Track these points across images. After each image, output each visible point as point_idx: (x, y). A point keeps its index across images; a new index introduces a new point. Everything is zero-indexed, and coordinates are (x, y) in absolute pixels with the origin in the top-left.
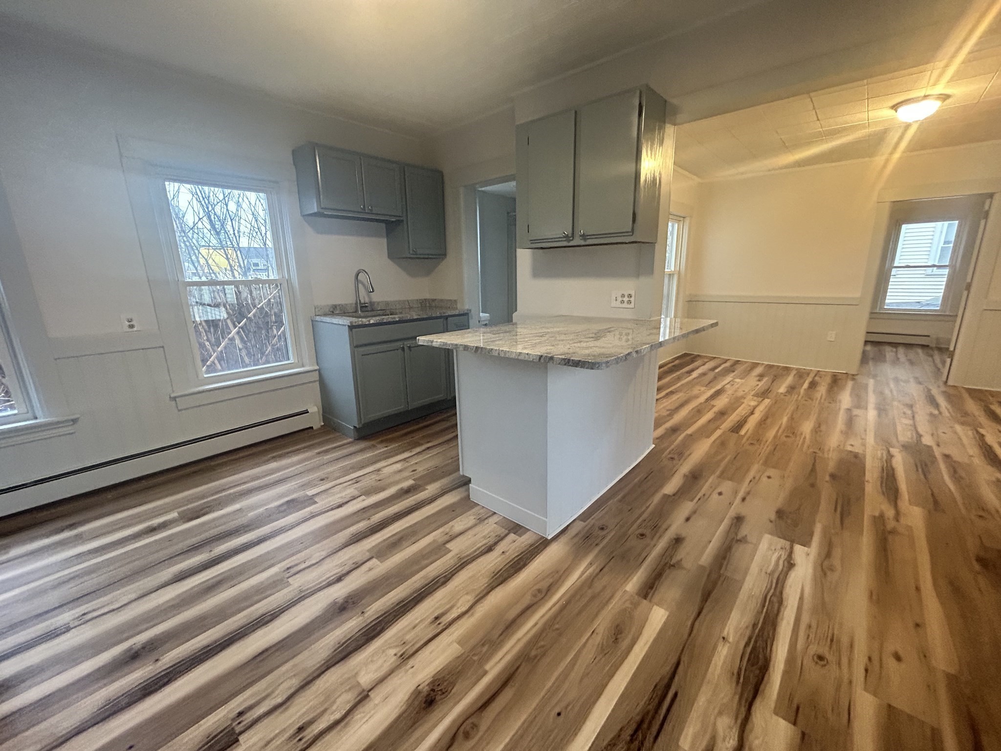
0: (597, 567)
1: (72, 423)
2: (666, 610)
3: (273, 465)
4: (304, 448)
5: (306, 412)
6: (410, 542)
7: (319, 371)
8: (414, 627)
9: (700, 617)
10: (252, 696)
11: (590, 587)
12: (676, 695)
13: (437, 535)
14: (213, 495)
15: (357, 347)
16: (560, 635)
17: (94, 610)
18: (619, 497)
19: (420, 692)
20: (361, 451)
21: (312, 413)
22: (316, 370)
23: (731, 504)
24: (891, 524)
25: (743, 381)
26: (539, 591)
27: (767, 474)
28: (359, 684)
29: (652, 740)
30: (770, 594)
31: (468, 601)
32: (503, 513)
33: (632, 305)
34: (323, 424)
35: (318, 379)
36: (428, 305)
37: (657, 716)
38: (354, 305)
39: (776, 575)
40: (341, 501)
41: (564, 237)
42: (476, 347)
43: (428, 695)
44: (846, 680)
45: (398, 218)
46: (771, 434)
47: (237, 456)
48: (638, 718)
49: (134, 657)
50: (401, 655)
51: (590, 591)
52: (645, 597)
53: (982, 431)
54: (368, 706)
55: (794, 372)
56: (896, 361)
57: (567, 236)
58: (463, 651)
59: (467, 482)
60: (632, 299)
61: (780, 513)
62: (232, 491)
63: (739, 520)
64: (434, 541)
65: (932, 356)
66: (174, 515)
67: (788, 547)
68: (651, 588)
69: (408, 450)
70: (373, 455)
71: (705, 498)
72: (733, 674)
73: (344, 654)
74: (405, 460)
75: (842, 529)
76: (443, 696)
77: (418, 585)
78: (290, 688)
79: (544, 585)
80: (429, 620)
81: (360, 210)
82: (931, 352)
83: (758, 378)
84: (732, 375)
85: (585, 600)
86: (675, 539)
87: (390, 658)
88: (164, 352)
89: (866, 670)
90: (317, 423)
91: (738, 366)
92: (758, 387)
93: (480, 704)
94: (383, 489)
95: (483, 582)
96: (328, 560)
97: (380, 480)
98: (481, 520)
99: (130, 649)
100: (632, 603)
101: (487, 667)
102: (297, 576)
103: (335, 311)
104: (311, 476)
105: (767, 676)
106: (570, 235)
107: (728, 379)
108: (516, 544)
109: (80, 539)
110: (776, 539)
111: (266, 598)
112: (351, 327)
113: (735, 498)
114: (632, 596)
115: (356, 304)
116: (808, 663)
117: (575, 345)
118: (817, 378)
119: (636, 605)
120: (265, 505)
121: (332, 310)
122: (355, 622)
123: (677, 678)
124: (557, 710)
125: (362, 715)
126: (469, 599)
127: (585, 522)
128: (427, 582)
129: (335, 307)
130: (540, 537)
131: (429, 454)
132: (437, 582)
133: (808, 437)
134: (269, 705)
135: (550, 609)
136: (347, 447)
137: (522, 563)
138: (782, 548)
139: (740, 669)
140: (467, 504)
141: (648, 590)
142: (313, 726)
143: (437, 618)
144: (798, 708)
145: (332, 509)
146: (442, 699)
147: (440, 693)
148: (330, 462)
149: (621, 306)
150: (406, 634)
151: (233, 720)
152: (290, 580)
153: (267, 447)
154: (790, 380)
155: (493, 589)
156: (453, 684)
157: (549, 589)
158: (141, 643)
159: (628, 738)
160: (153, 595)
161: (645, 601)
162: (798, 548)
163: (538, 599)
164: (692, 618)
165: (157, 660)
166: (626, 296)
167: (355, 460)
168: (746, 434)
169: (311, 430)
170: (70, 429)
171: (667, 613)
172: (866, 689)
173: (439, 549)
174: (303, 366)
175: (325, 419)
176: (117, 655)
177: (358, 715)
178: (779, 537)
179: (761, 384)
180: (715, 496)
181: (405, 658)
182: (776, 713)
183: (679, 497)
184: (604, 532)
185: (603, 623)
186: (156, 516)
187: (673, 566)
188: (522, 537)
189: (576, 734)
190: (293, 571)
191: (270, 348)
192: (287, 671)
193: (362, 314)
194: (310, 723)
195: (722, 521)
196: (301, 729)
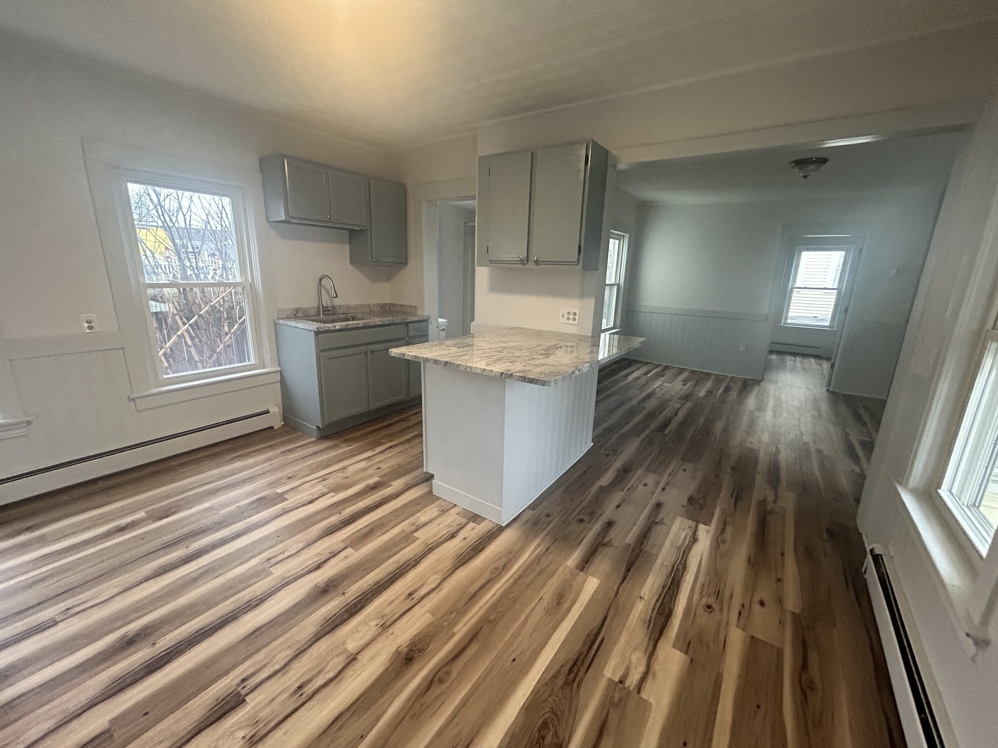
0: (544, 547)
1: (26, 425)
2: (598, 579)
3: (238, 464)
4: (266, 448)
5: (268, 412)
6: (380, 533)
7: (281, 372)
8: (391, 603)
9: (624, 583)
10: (252, 665)
11: (538, 564)
12: (602, 640)
13: (404, 526)
14: (178, 494)
15: (321, 351)
16: (515, 602)
17: (79, 605)
18: (562, 489)
19: (400, 653)
20: (326, 449)
21: (273, 413)
22: (277, 372)
23: (653, 493)
24: (770, 506)
25: (671, 385)
26: (496, 569)
27: (684, 467)
28: (346, 650)
29: (584, 671)
30: (677, 563)
31: (437, 579)
32: (464, 505)
33: (576, 322)
34: (283, 423)
35: (279, 379)
36: (387, 309)
37: (589, 655)
38: (316, 309)
39: (683, 549)
40: (310, 497)
41: (520, 261)
42: (446, 362)
43: (407, 654)
44: (724, 622)
45: (362, 228)
46: (689, 434)
47: (198, 456)
48: (574, 658)
49: (129, 643)
50: (382, 625)
51: (538, 567)
52: (582, 569)
53: (848, 430)
54: (357, 666)
55: (713, 377)
56: (793, 370)
57: (522, 260)
58: (434, 619)
59: (430, 477)
60: (577, 317)
61: (691, 500)
62: (199, 490)
63: (659, 505)
64: (403, 531)
65: (821, 365)
66: (141, 514)
67: (694, 526)
68: (587, 562)
69: (371, 449)
70: (337, 454)
71: (633, 488)
72: (645, 622)
73: (333, 626)
74: (368, 458)
75: (735, 510)
76: (419, 654)
77: (391, 569)
78: (286, 657)
79: (500, 564)
80: (403, 597)
81: (327, 220)
82: (821, 361)
83: (682, 383)
84: (662, 379)
85: (534, 574)
86: (607, 523)
87: (371, 629)
88: (124, 354)
89: (740, 614)
90: (278, 423)
91: (668, 370)
92: (683, 390)
93: (451, 657)
94: (350, 486)
95: (448, 564)
96: (305, 551)
97: (346, 478)
98: (443, 512)
99: (124, 636)
100: (572, 574)
101: (455, 630)
102: (278, 566)
103: (298, 314)
104: (278, 475)
105: (669, 622)
106: (525, 260)
107: (658, 383)
108: (476, 531)
109: (43, 541)
110: (686, 520)
111: (251, 586)
112: (317, 333)
113: (657, 487)
114: (572, 569)
115: (319, 307)
116: (700, 611)
117: (530, 362)
118: (731, 384)
119: (574, 576)
120: (236, 502)
121: (294, 313)
122: (337, 602)
123: (604, 628)
124: (512, 658)
125: (353, 672)
126: (437, 578)
127: (533, 510)
128: (399, 565)
129: (297, 310)
130: (495, 525)
131: (392, 452)
132: (408, 565)
133: (718, 435)
134: (269, 672)
135: (507, 581)
136: (311, 447)
137: (481, 547)
138: (689, 527)
139: (651, 618)
140: (430, 497)
141: (585, 564)
142: (310, 685)
143: (410, 594)
144: (690, 643)
145: (304, 505)
146: (419, 656)
147: (417, 651)
148: (297, 460)
149: (567, 322)
150: (384, 608)
151: (238, 685)
152: (271, 569)
153: (229, 446)
154: (709, 385)
155: (457, 569)
156: (428, 644)
157: (504, 567)
158: (135, 630)
159: (567, 672)
160: (137, 589)
161: (582, 573)
162: (702, 527)
163: (495, 575)
164: (618, 583)
165: (154, 644)
166: (572, 315)
167: (320, 459)
168: (669, 433)
169: (272, 429)
170: (22, 431)
171: (599, 581)
172: (737, 627)
173: (407, 538)
174: (264, 367)
175: (285, 419)
176: (113, 642)
177: (349, 673)
178: (689, 519)
179: (685, 388)
180: (641, 487)
181: (385, 627)
182: (674, 647)
183: (612, 488)
184: (550, 519)
185: (548, 591)
186: (122, 516)
187: (605, 544)
188: (482, 525)
189: (527, 673)
190: (274, 561)
191: (221, 346)
192: (281, 644)
193: (325, 318)
194: (309, 681)
195: (645, 508)
196: (300, 687)
